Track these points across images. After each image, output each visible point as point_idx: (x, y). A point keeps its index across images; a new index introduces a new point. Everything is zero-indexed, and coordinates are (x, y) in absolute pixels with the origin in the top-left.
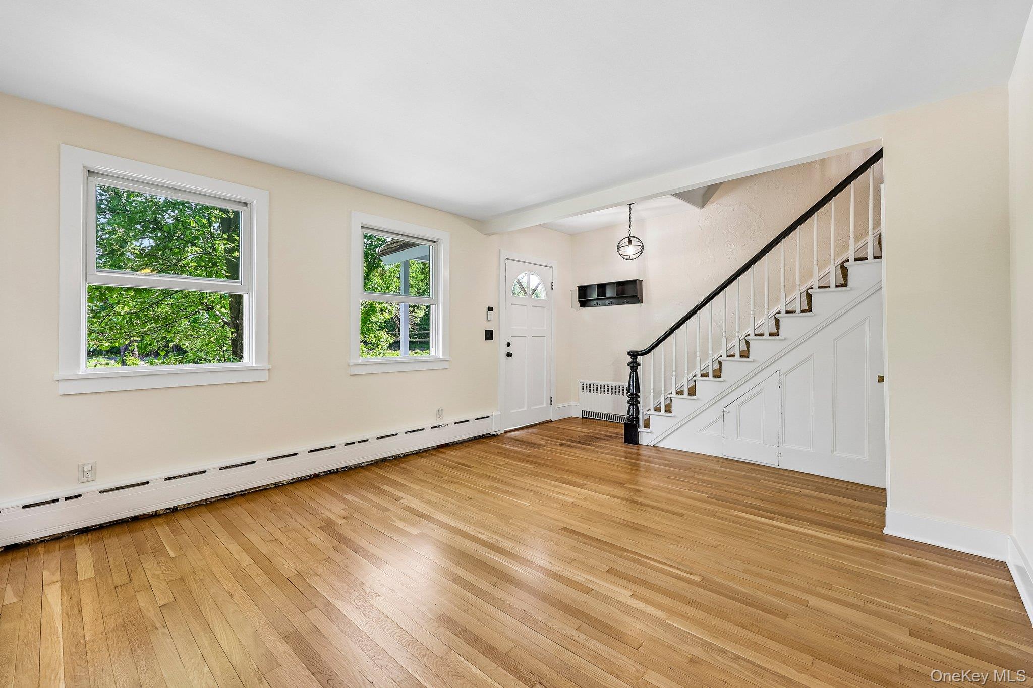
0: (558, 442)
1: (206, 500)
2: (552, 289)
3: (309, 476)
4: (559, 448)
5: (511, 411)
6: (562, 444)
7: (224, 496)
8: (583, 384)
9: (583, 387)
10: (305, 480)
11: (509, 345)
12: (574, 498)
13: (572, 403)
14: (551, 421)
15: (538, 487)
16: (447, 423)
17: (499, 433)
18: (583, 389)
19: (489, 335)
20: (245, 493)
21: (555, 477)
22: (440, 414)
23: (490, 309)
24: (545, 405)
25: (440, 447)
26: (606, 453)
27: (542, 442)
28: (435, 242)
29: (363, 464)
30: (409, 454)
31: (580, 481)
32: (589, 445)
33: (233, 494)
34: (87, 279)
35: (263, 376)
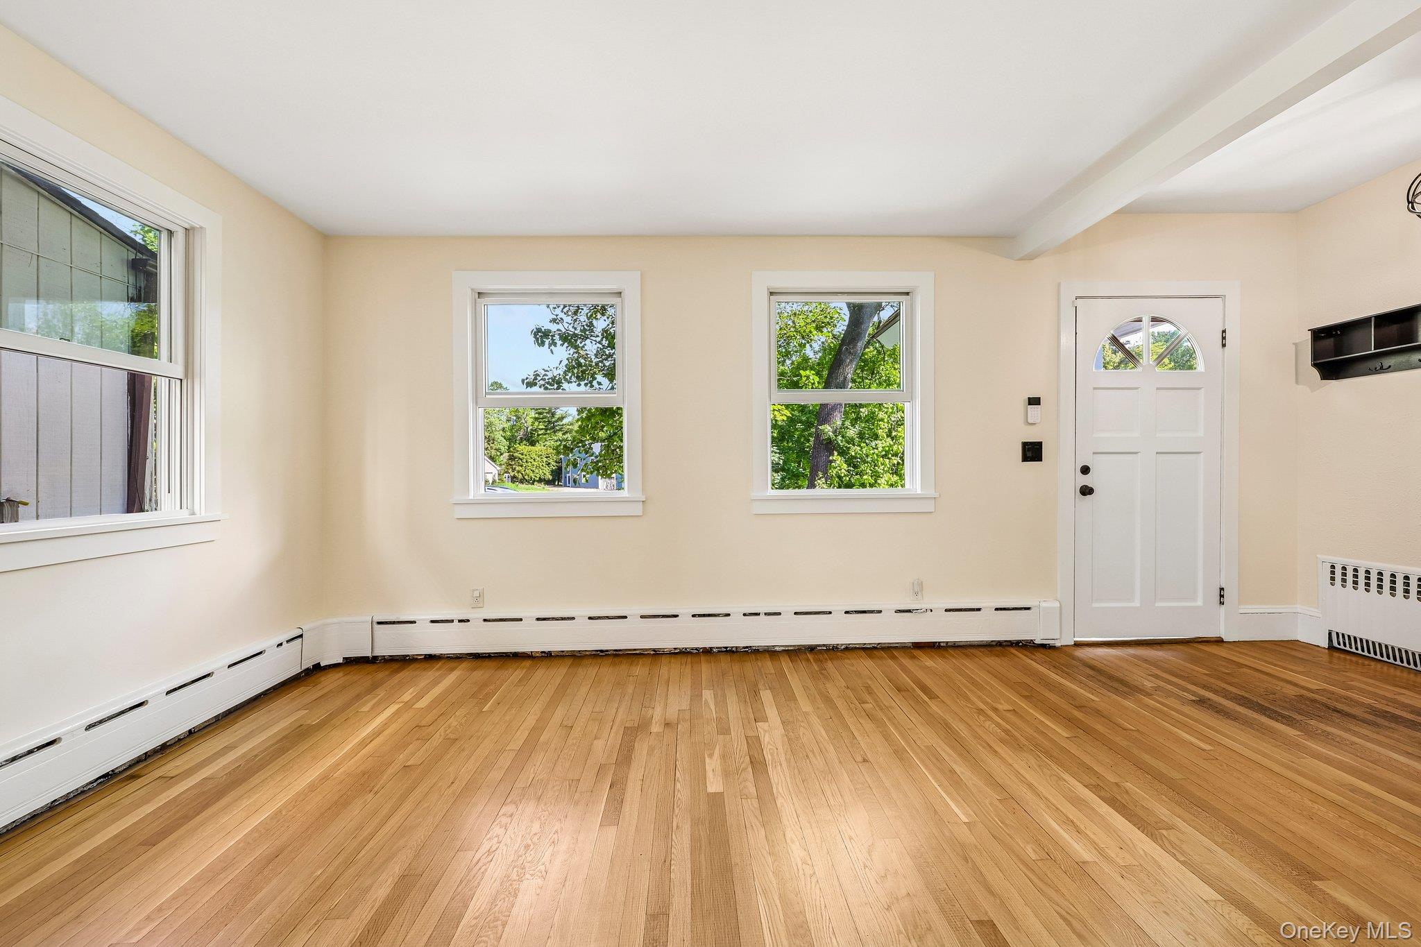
0: (1194, 694)
1: (579, 651)
2: (1224, 345)
3: (696, 649)
4: (1187, 709)
5: (1095, 605)
6: (1201, 702)
7: (597, 651)
8: (1333, 567)
9: (1333, 573)
10: (691, 653)
11: (1085, 470)
12: (1101, 852)
13: (1299, 608)
14: (1219, 641)
15: (1030, 786)
16: (929, 607)
17: (1058, 644)
18: (1333, 579)
19: (1032, 452)
20: (620, 653)
21: (1099, 776)
22: (918, 589)
23: (1034, 401)
24: (1200, 603)
25: (918, 646)
26: (1328, 761)
27: (1148, 684)
28: (907, 294)
29: (777, 649)
30: (856, 648)
31: (1162, 810)
32: (1289, 721)
33: (607, 651)
34: (477, 403)
35: (637, 509)
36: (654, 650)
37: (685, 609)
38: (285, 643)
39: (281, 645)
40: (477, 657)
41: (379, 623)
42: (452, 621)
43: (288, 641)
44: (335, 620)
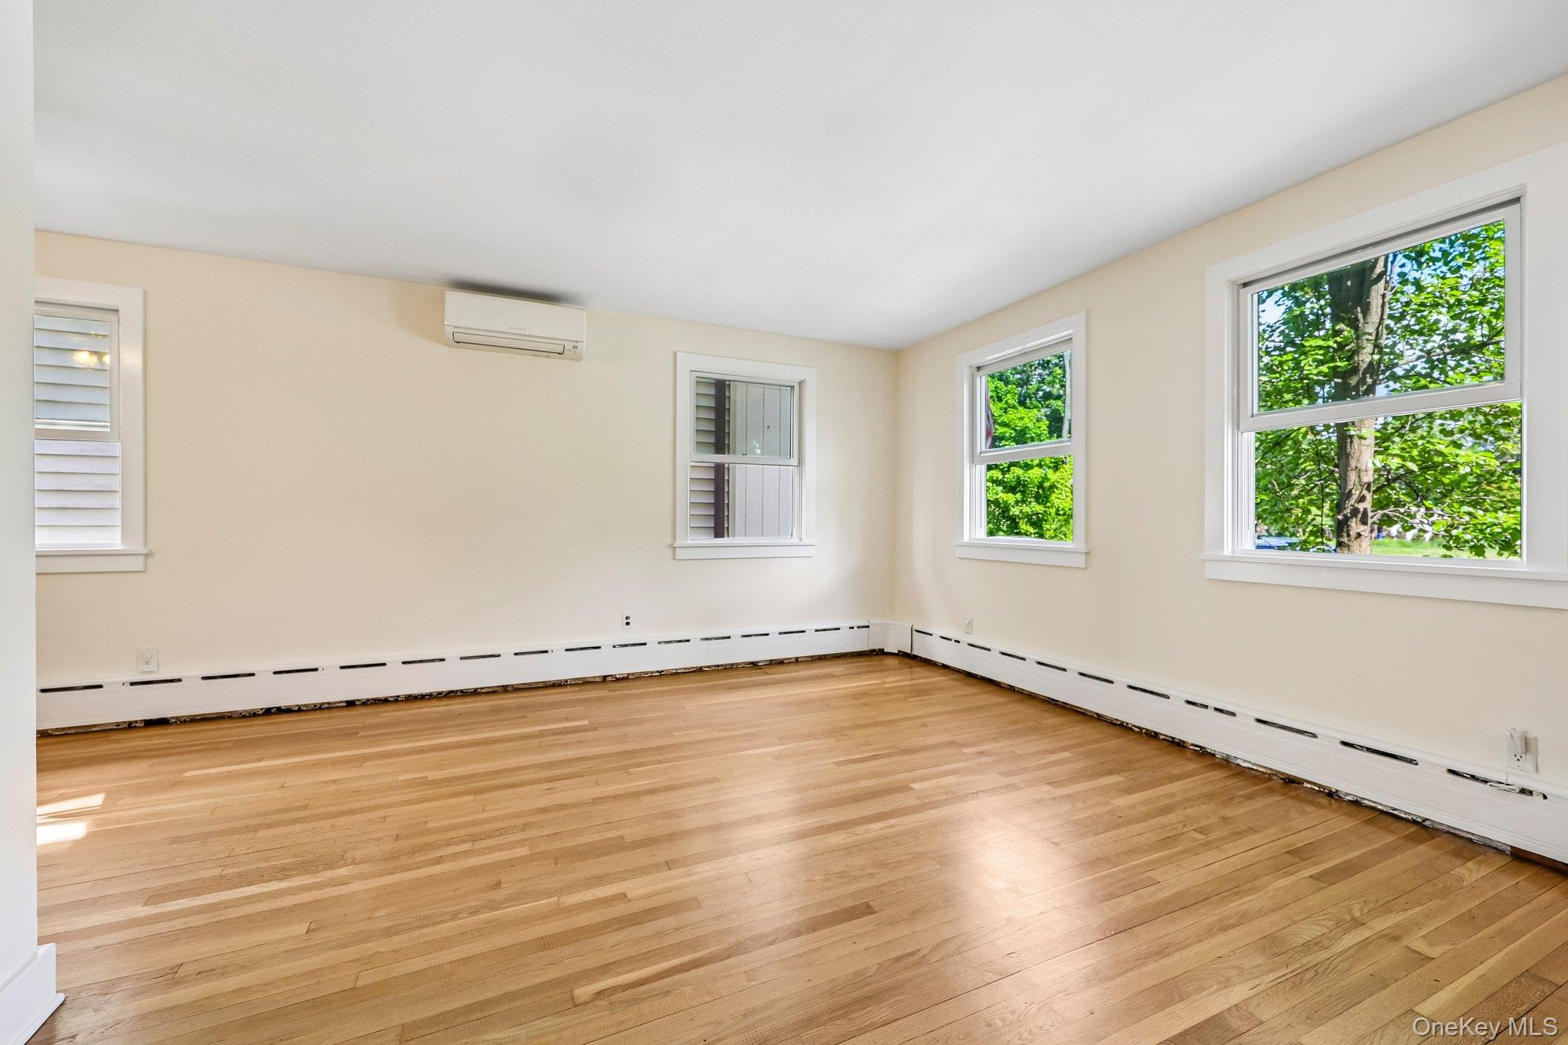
34: (973, 460)
35: (1080, 561)
36: (1097, 714)
37: (1123, 678)
38: (855, 628)
39: (852, 628)
40: (969, 675)
41: (917, 631)
42: (950, 640)
43: (858, 627)
44: (895, 622)
